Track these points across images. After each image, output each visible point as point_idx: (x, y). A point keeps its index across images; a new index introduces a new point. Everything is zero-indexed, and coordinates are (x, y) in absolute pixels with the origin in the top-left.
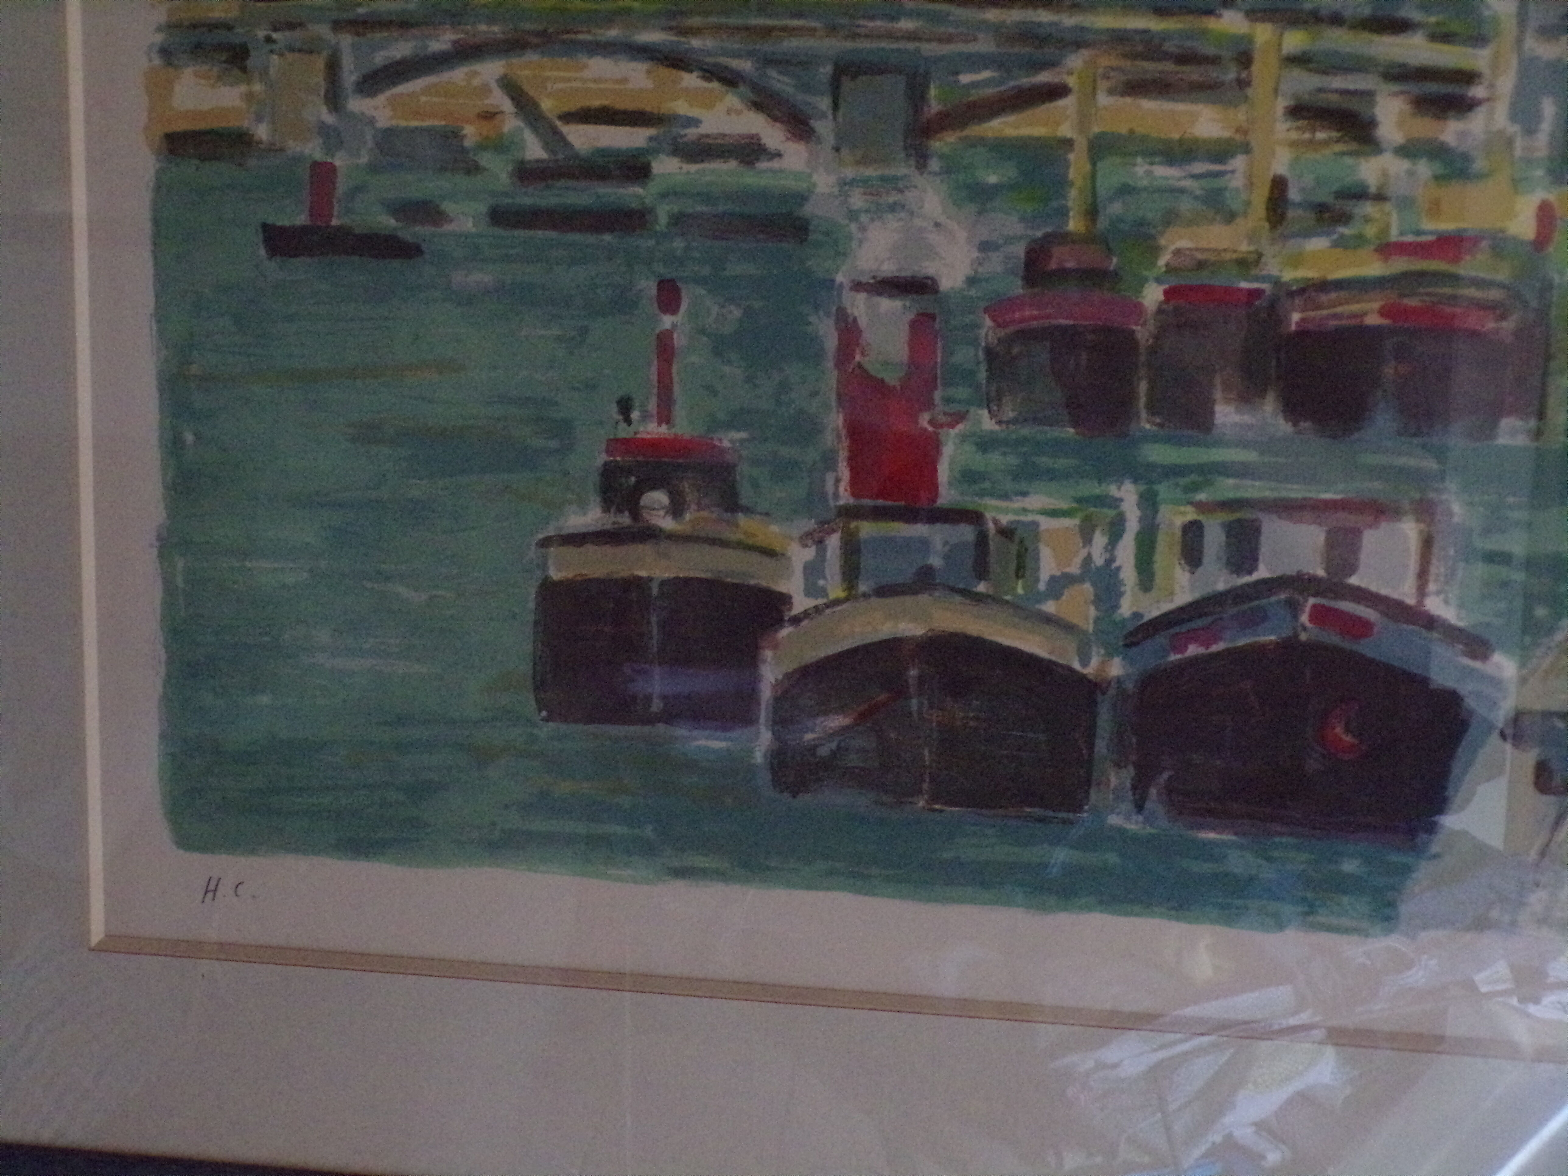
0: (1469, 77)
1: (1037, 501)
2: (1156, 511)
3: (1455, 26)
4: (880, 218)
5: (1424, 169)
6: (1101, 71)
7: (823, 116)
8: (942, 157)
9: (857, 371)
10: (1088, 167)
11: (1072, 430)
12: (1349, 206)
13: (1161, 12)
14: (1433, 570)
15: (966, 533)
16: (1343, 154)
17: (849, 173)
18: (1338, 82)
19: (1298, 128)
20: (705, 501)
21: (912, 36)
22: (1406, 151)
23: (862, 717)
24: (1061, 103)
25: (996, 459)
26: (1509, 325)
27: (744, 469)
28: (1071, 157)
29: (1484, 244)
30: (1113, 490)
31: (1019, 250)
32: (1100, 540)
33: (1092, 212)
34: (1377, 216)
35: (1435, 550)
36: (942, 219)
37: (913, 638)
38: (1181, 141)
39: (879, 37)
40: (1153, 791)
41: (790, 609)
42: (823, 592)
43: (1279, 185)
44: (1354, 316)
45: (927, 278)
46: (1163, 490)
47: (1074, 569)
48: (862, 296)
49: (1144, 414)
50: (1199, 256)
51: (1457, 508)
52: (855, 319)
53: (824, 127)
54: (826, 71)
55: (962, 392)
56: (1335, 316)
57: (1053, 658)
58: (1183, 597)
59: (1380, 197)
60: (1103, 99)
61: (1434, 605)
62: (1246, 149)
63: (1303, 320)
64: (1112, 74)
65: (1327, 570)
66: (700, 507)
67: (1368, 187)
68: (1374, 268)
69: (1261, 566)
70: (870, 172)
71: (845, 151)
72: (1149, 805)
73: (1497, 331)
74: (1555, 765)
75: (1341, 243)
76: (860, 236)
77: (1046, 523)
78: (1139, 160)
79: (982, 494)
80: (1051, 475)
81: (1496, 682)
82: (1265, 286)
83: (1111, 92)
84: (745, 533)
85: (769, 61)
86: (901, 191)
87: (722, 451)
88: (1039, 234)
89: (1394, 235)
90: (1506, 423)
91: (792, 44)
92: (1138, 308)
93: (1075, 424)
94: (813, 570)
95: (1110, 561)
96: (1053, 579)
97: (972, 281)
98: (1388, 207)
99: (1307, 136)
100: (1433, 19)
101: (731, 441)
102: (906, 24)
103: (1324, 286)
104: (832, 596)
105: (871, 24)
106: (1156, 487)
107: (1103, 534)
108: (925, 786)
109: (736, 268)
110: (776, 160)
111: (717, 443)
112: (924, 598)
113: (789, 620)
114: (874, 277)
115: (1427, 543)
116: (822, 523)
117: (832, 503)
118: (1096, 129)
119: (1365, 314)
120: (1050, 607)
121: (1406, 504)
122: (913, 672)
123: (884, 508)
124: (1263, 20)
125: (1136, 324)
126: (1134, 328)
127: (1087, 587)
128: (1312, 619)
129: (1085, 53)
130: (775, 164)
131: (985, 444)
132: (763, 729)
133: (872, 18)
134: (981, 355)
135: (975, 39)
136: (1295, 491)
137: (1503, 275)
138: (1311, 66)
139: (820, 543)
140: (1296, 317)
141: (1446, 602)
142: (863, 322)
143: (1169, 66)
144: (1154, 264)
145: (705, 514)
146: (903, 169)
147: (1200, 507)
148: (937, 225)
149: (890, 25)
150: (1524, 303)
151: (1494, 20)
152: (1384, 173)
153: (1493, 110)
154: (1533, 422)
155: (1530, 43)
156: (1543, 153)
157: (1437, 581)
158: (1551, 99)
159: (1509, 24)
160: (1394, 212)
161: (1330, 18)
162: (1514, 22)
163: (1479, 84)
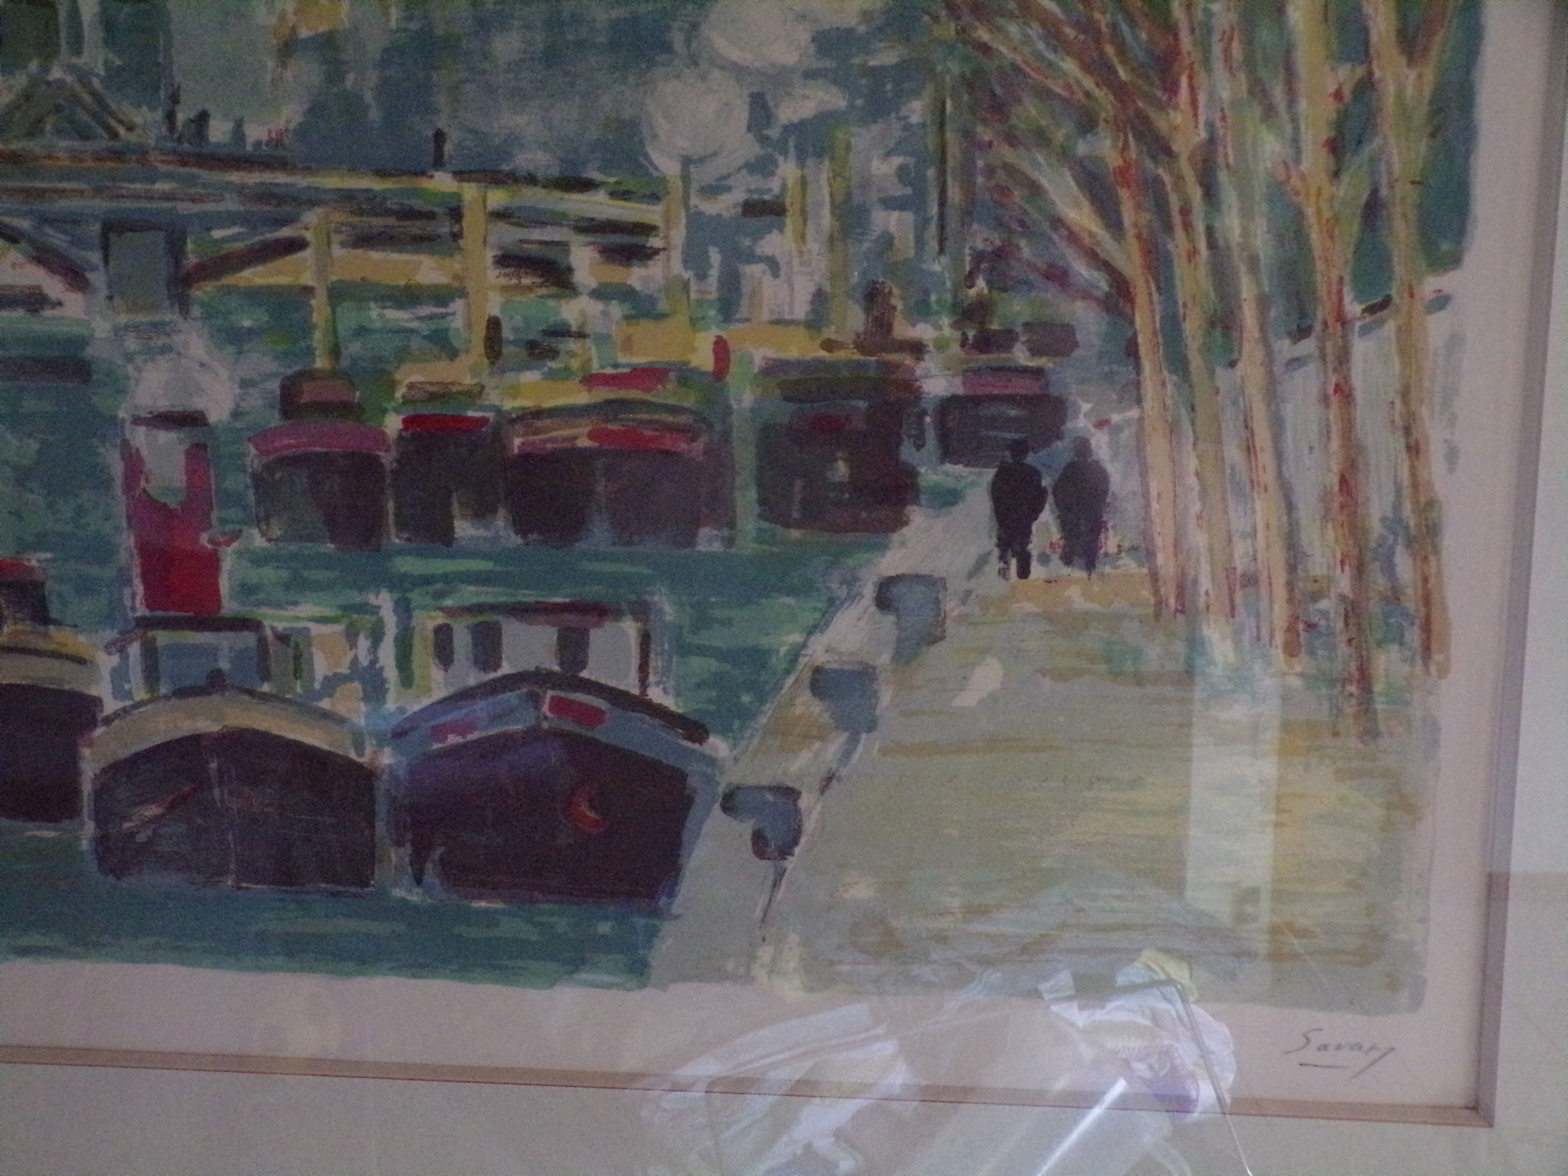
0: (647, 229)
1: (307, 609)
2: (410, 618)
3: (629, 185)
4: (152, 359)
5: (616, 310)
6: (333, 226)
7: (94, 269)
8: (203, 304)
9: (143, 495)
10: (328, 310)
11: (332, 546)
12: (555, 343)
13: (381, 173)
14: (652, 664)
15: (248, 639)
16: (545, 297)
17: (123, 319)
18: (536, 234)
19: (506, 275)
20: (19, 615)
21: (167, 197)
22: (600, 294)
23: (172, 807)
24: (301, 255)
25: (268, 573)
26: (699, 446)
27: (50, 585)
28: (313, 302)
29: (672, 375)
30: (372, 599)
31: (274, 386)
32: (364, 643)
33: (335, 351)
34: (580, 351)
35: (652, 646)
36: (206, 359)
37: (208, 736)
38: (407, 287)
39: (138, 197)
40: (429, 866)
41: (102, 711)
42: (129, 695)
43: (494, 324)
44: (565, 439)
45: (197, 412)
46: (416, 597)
47: (344, 670)
48: (142, 430)
49: (393, 531)
50: (431, 389)
52: (138, 450)
53: (98, 279)
54: (96, 228)
55: (234, 513)
56: (550, 440)
57: (333, 750)
58: (440, 693)
59: (581, 335)
60: (337, 251)
61: (655, 695)
62: (462, 293)
63: (523, 444)
64: (344, 228)
65: (561, 664)
66: (16, 621)
67: (570, 326)
68: (582, 398)
69: (505, 664)
70: (142, 318)
71: (117, 301)
72: (427, 878)
73: (689, 451)
74: (769, 834)
75: (551, 376)
76: (136, 375)
77: (316, 629)
78: (372, 304)
79: (260, 604)
80: (318, 587)
81: (712, 762)
82: (490, 415)
83: (343, 244)
84: (58, 643)
85: (44, 219)
86: (168, 335)
87: (31, 570)
88: (290, 372)
89: (595, 368)
90: (704, 532)
91: (63, 205)
92: (380, 437)
93: (333, 540)
94: (120, 675)
95: (374, 662)
96: (326, 678)
97: (236, 414)
98: (588, 342)
99: (514, 281)
100: (612, 180)
101: (38, 561)
102: (161, 186)
103: (538, 413)
104: (137, 698)
105: (132, 186)
106: (409, 595)
107: (367, 638)
108: (232, 867)
109: (30, 404)
110: (58, 307)
111: (26, 563)
112: (216, 698)
113: (102, 720)
114: (151, 413)
115: (645, 640)
116: (121, 633)
117: (131, 615)
118: (334, 278)
119: (576, 438)
120: (325, 704)
121: (624, 606)
122: (213, 765)
123: (175, 619)
124: (469, 181)
125: (379, 450)
126: (379, 453)
127: (357, 685)
128: (552, 708)
129: (319, 210)
130: (57, 312)
131: (259, 560)
132: (86, 819)
133: (132, 181)
134: (249, 481)
135: (222, 199)
136: (528, 596)
137: (690, 401)
138: (512, 220)
139: (122, 650)
140: (517, 441)
141: (665, 691)
142: (144, 452)
143: (392, 221)
144: (392, 397)
145: (20, 627)
146: (170, 316)
147: (450, 612)
148: (202, 365)
149: (148, 187)
150: (710, 426)
151: (663, 180)
152: (583, 313)
153: (668, 259)
154: (726, 532)
155: (694, 200)
156: (714, 296)
157: (656, 673)
158: (717, 249)
159: (676, 184)
160: (593, 348)
161: (525, 178)
162: (679, 182)
163: (656, 236)
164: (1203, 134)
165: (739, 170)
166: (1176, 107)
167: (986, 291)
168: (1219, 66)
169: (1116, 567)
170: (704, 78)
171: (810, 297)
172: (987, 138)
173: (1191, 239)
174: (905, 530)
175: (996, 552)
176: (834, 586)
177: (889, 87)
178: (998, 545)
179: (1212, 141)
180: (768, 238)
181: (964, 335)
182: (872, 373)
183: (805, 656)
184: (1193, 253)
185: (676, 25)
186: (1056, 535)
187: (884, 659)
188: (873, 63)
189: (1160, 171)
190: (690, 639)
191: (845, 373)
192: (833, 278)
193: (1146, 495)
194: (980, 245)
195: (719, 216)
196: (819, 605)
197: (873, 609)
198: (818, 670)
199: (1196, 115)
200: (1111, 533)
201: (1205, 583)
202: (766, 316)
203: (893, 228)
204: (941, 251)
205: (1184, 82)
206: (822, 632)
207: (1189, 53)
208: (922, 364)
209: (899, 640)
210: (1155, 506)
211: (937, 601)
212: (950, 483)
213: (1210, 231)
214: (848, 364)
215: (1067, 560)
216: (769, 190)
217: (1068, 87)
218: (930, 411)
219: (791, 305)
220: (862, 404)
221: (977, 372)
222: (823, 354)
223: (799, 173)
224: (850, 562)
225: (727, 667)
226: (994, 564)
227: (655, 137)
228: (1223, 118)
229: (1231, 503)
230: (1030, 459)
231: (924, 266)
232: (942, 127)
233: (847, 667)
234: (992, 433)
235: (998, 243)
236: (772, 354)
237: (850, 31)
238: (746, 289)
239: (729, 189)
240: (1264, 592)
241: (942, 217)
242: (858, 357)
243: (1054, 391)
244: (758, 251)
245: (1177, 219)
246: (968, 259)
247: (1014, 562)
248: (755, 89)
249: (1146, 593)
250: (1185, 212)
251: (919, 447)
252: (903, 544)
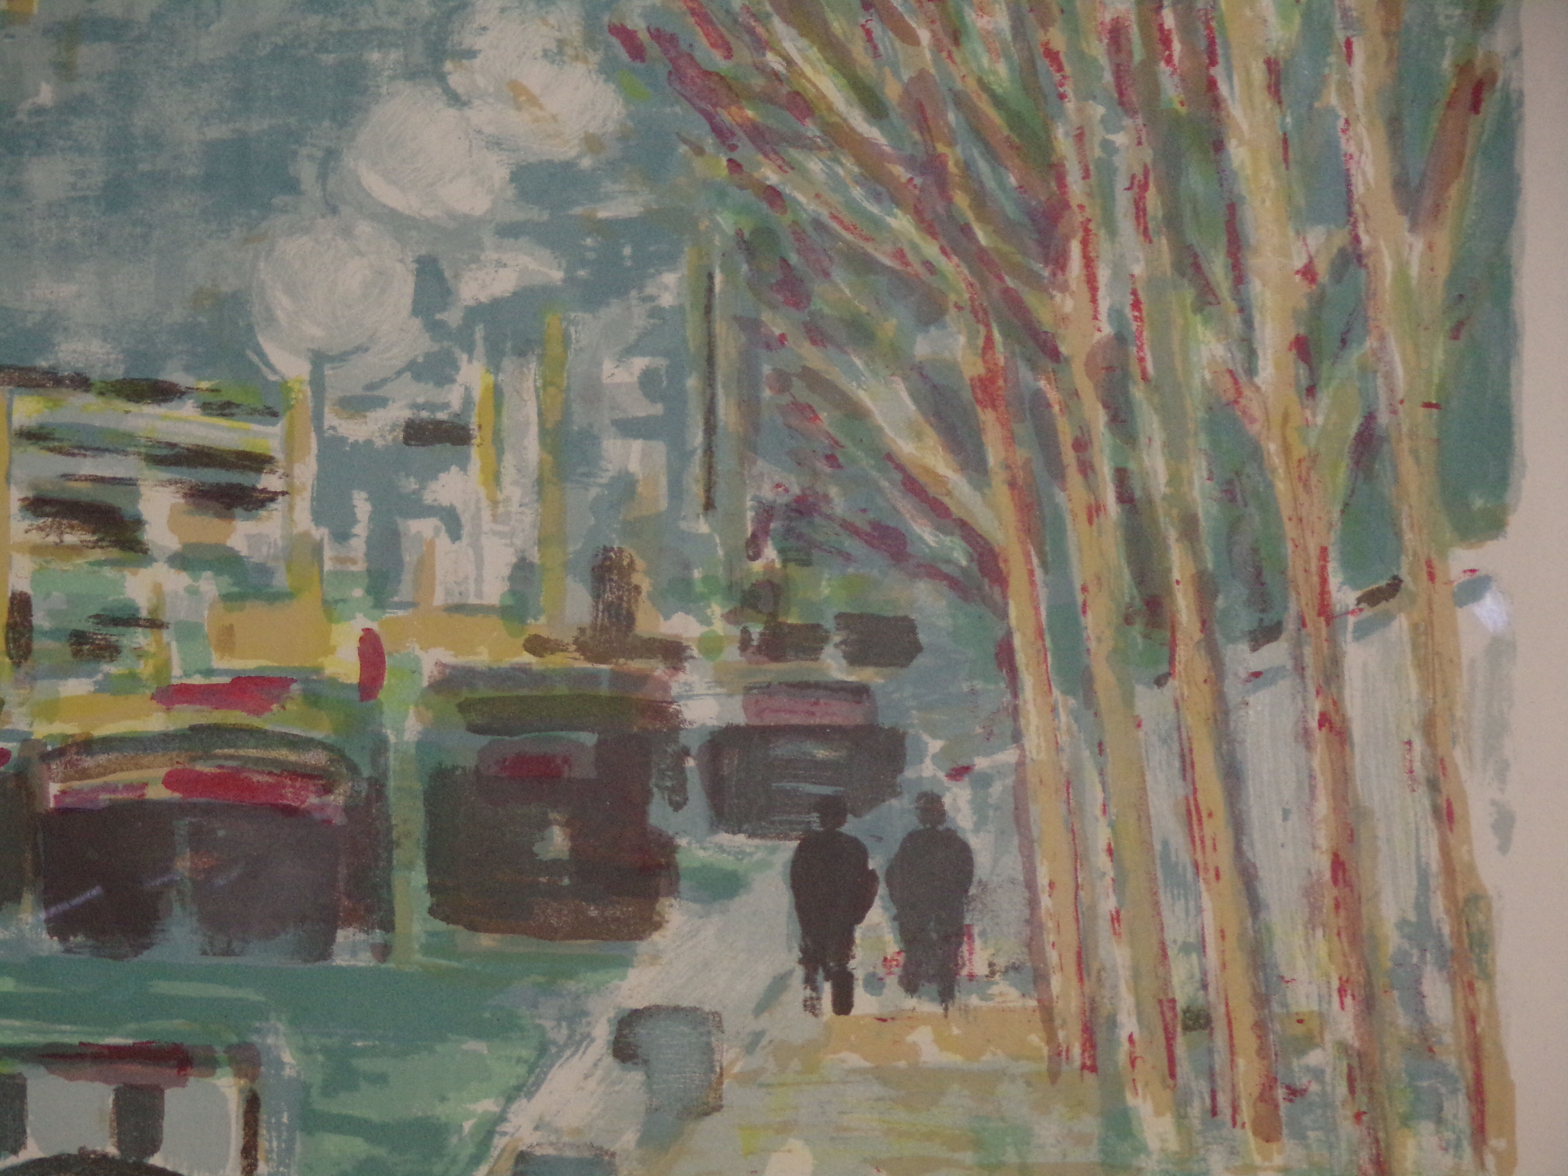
0: (258, 462)
3: (231, 394)
5: (210, 585)
12: (114, 634)
14: (263, 1144)
16: (100, 563)
18: (88, 466)
19: (40, 529)
22: (185, 560)
26: (337, 799)
29: (296, 689)
34: (152, 649)
35: (263, 1116)
43: (20, 605)
44: (129, 787)
51: (287, 1057)
56: (105, 788)
59: (155, 624)
63: (64, 792)
65: (120, 1145)
67: (137, 610)
68: (154, 721)
69: (30, 1142)
73: (322, 808)
75: (109, 686)
82: (11, 745)
89: (177, 675)
90: (345, 935)
98: (166, 636)
99: (53, 538)
100: (204, 385)
103: (87, 745)
115: (252, 1107)
119: (145, 785)
121: (220, 1053)
136: (69, 1034)
137: (323, 729)
138: (51, 444)
140: (54, 788)
150: (354, 769)
151: (283, 387)
152: (158, 589)
153: (291, 508)
154: (378, 935)
155: (330, 419)
156: (360, 567)
157: (267, 1160)
158: (364, 495)
159: (303, 392)
160: (174, 645)
161: (72, 380)
162: (308, 390)
163: (272, 472)
164: (1107, 330)
165: (399, 373)
166: (1064, 288)
167: (778, 565)
168: (1126, 225)
169: (985, 997)
170: (347, 232)
171: (506, 571)
172: (777, 332)
173: (1091, 487)
174: (656, 936)
175: (800, 972)
176: (548, 1024)
177: (627, 251)
178: (801, 962)
179: (1120, 339)
180: (443, 477)
181: (745, 631)
182: (604, 690)
183: (505, 1134)
184: (1095, 511)
185: (304, 151)
186: (892, 945)
187: (629, 1139)
188: (602, 214)
189: (1042, 384)
190: (320, 1104)
191: (562, 690)
192: (542, 542)
193: (1031, 885)
194: (767, 493)
195: (369, 442)
196: (525, 1053)
197: (609, 1060)
198: (522, 1157)
199: (1094, 300)
200: (978, 943)
201: (1128, 1024)
202: (439, 599)
203: (634, 466)
204: (709, 505)
205: (1075, 248)
206: (530, 1095)
207: (1081, 207)
208: (682, 677)
209: (652, 1111)
210: (1045, 901)
211: (708, 1050)
212: (727, 862)
213: (1122, 476)
214: (568, 675)
215: (910, 986)
216: (446, 406)
217: (900, 255)
218: (694, 751)
219: (479, 580)
220: (589, 739)
221: (767, 689)
222: (527, 658)
223: (490, 379)
224: (572, 985)
225: (381, 1152)
226: (798, 991)
227: (271, 319)
228: (1136, 305)
229: (1164, 899)
230: (850, 827)
231: (683, 525)
232: (708, 310)
233: (570, 1153)
234: (788, 785)
235: (796, 490)
236: (448, 658)
237: (568, 166)
238: (409, 558)
239: (382, 402)
240: (1220, 1039)
241: (709, 450)
242: (583, 664)
243: (886, 721)
244: (428, 498)
245: (1069, 457)
246: (750, 514)
247: (827, 989)
248: (423, 251)
249: (1036, 1039)
250: (1081, 445)
251: (677, 806)
252: (655, 958)
